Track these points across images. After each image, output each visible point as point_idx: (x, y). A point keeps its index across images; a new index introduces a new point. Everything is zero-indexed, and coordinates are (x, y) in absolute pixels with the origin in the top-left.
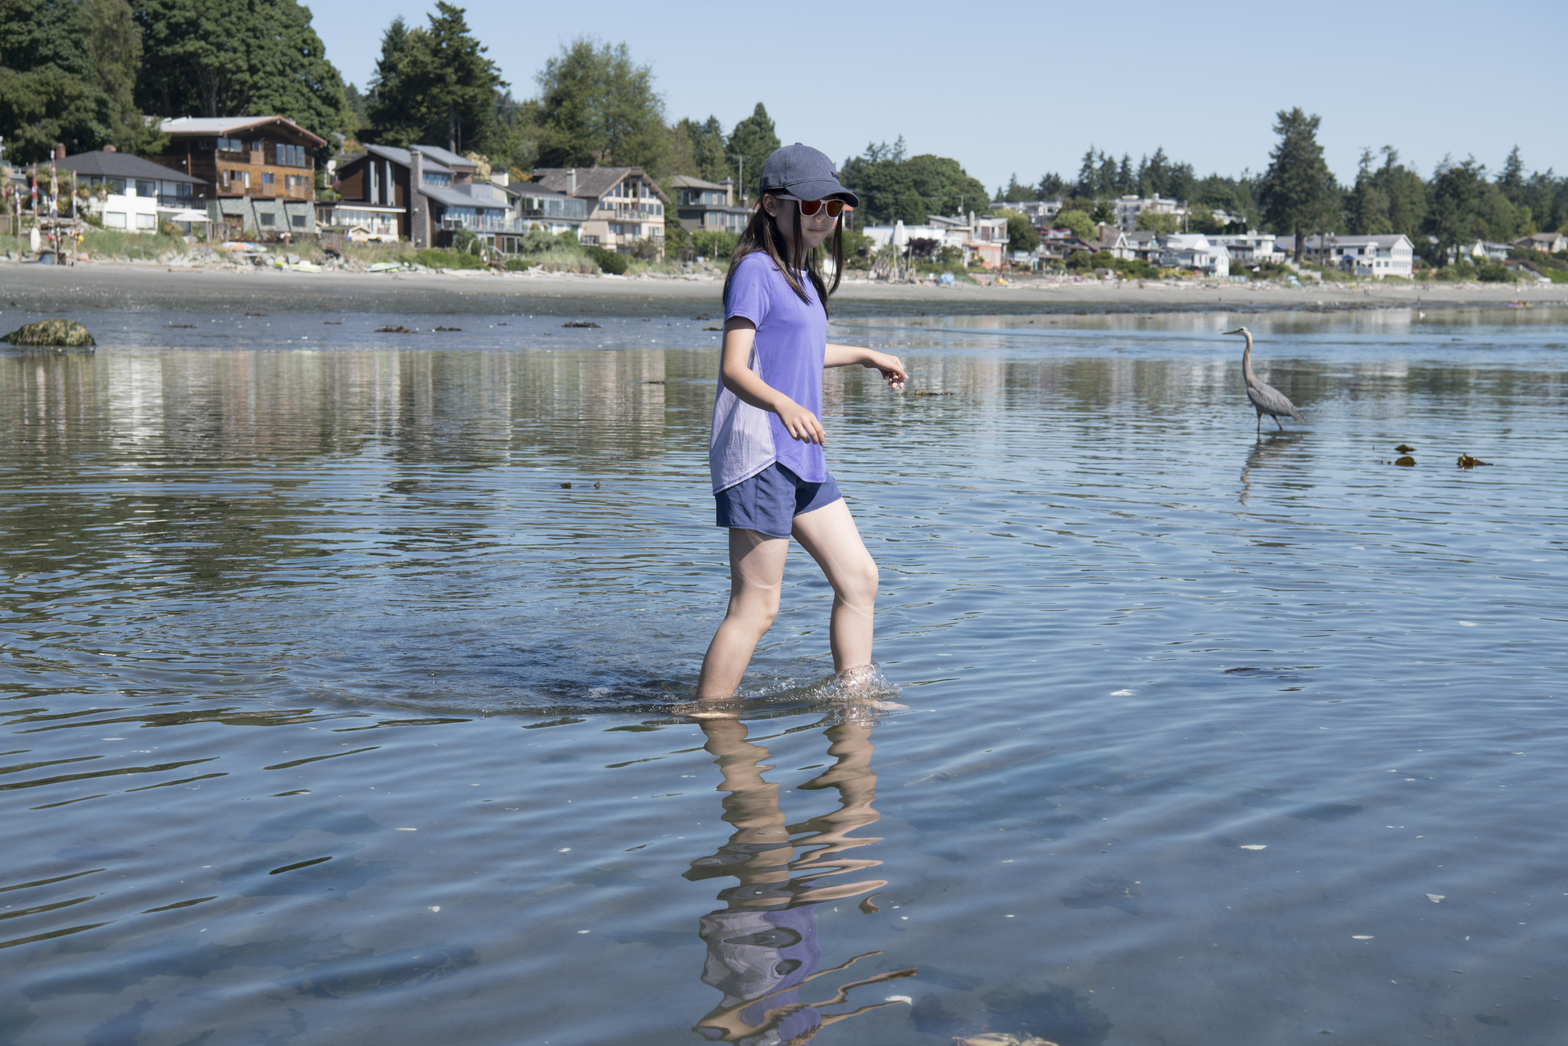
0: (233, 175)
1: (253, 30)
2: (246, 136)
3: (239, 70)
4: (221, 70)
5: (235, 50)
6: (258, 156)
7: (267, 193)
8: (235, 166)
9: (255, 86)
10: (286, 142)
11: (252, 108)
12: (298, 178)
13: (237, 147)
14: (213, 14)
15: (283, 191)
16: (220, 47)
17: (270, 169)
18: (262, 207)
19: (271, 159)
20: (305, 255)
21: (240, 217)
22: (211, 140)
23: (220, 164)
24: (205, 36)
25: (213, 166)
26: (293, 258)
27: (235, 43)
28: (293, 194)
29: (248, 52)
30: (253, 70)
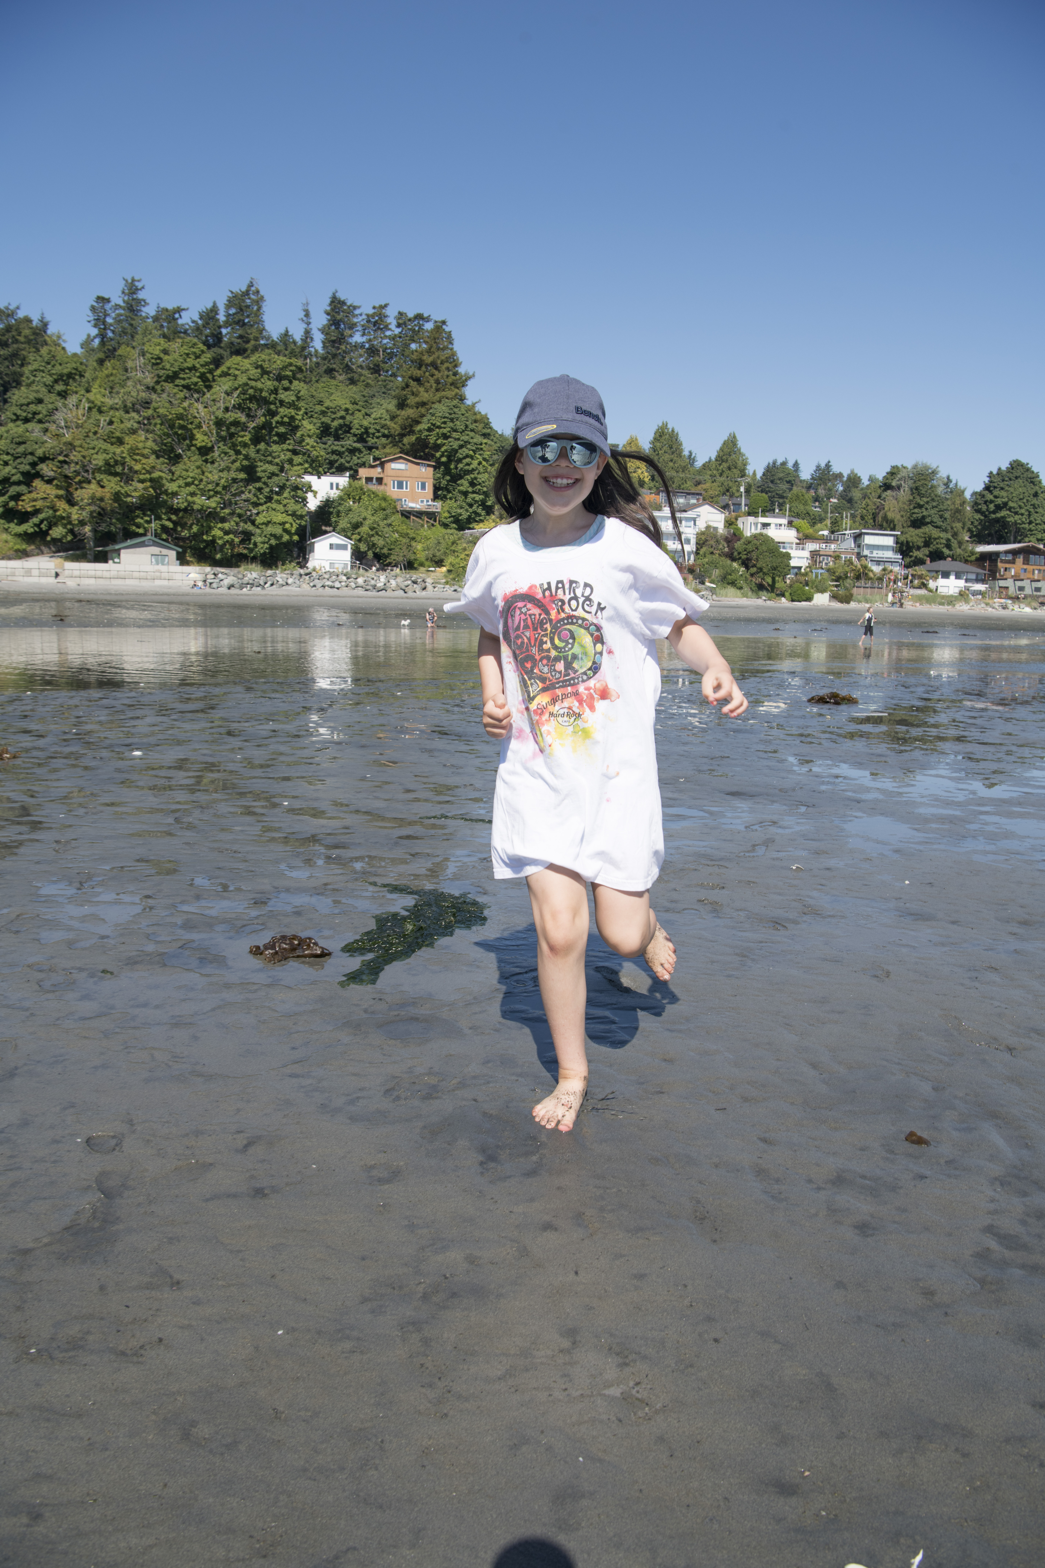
0: (1006, 569)
1: (1033, 505)
2: (1015, 553)
3: (1023, 523)
4: (1016, 523)
5: (1022, 514)
6: (1020, 560)
7: (1022, 577)
8: (1007, 566)
9: (1030, 530)
10: (1035, 554)
11: (1027, 539)
12: (1039, 570)
13: (1010, 557)
14: (1015, 499)
15: (1031, 576)
16: (1016, 513)
17: (1025, 567)
18: (1019, 584)
19: (1026, 562)
20: (1028, 605)
21: (1007, 588)
22: (997, 554)
23: (1000, 565)
24: (1010, 510)
25: (996, 566)
26: (1022, 606)
27: (1023, 511)
28: (1036, 578)
29: (1029, 515)
30: (1030, 523)
